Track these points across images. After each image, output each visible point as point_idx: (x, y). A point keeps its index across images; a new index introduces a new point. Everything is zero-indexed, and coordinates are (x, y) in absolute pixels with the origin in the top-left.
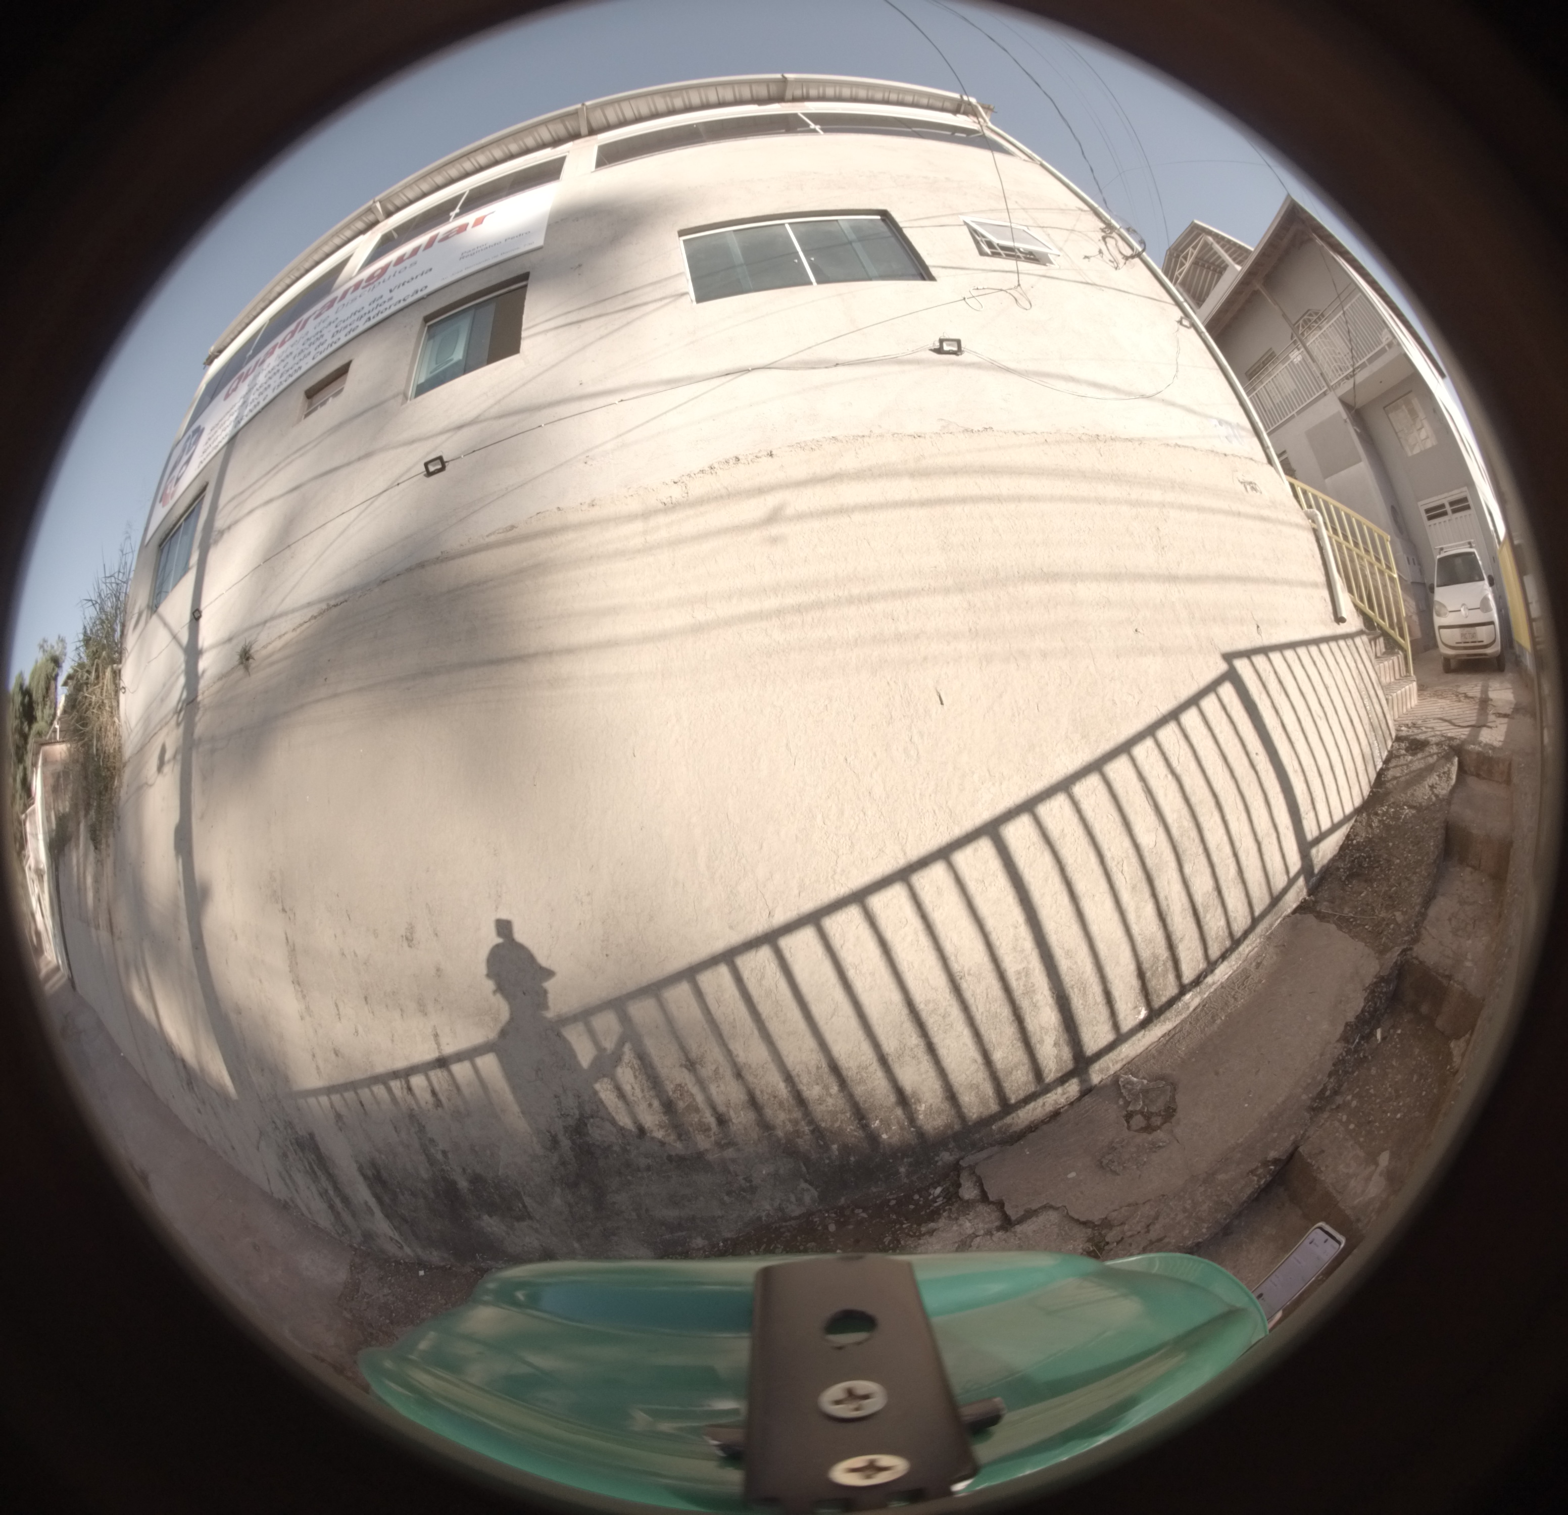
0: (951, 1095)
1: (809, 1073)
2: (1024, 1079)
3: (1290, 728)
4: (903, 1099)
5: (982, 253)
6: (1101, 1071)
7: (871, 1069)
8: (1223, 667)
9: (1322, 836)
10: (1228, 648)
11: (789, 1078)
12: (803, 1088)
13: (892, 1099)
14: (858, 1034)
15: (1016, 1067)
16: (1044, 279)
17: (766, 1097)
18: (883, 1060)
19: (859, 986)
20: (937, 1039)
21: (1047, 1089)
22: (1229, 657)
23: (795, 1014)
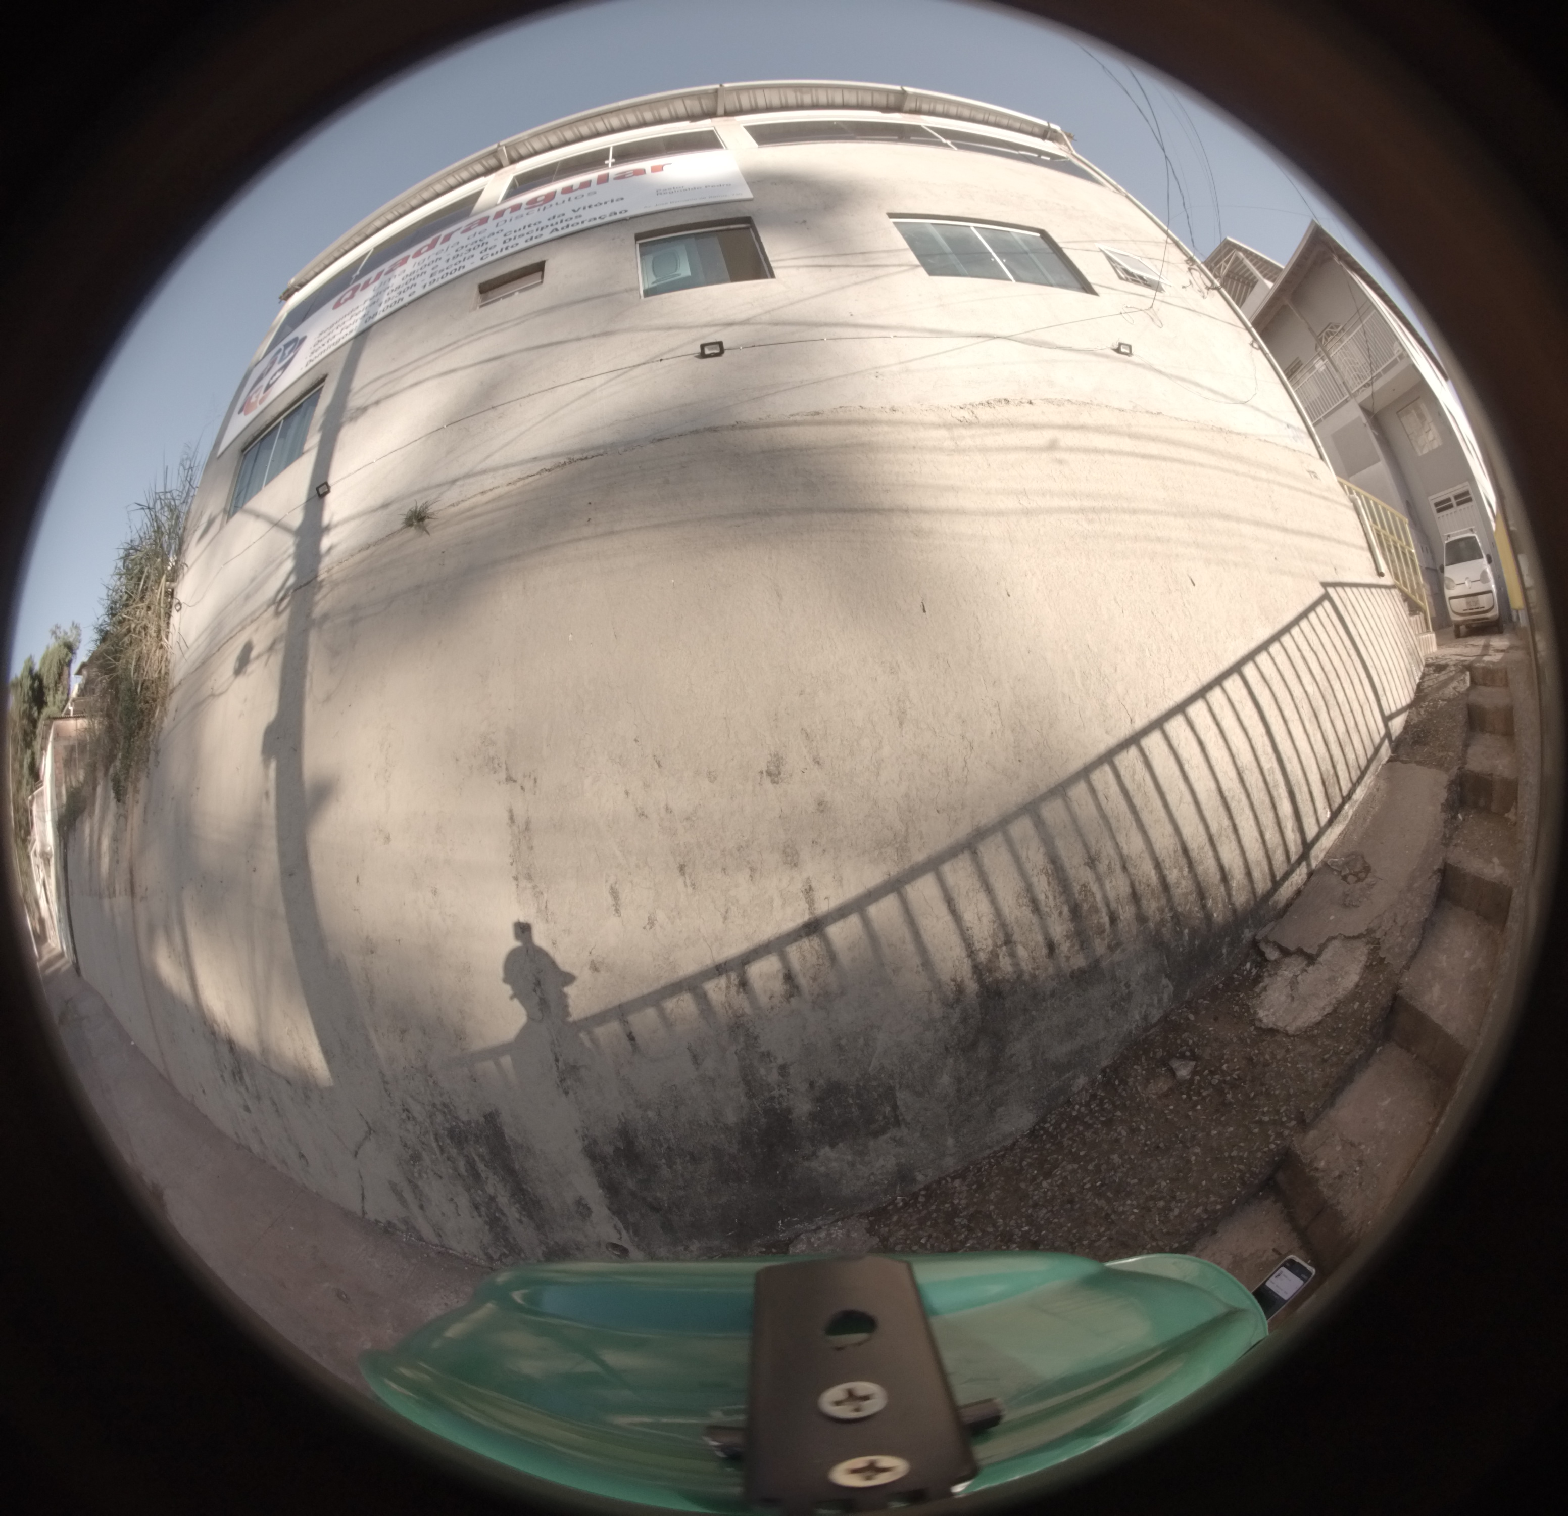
0: (1249, 874)
1: (1170, 857)
2: (1281, 858)
5: (1121, 278)
6: (1317, 856)
8: (1322, 590)
9: (1393, 715)
11: (1157, 866)
12: (1166, 872)
13: (1219, 876)
14: (1196, 818)
15: (1276, 847)
16: (1164, 304)
18: (1211, 840)
20: (1237, 820)
21: (1292, 870)
22: (1325, 585)
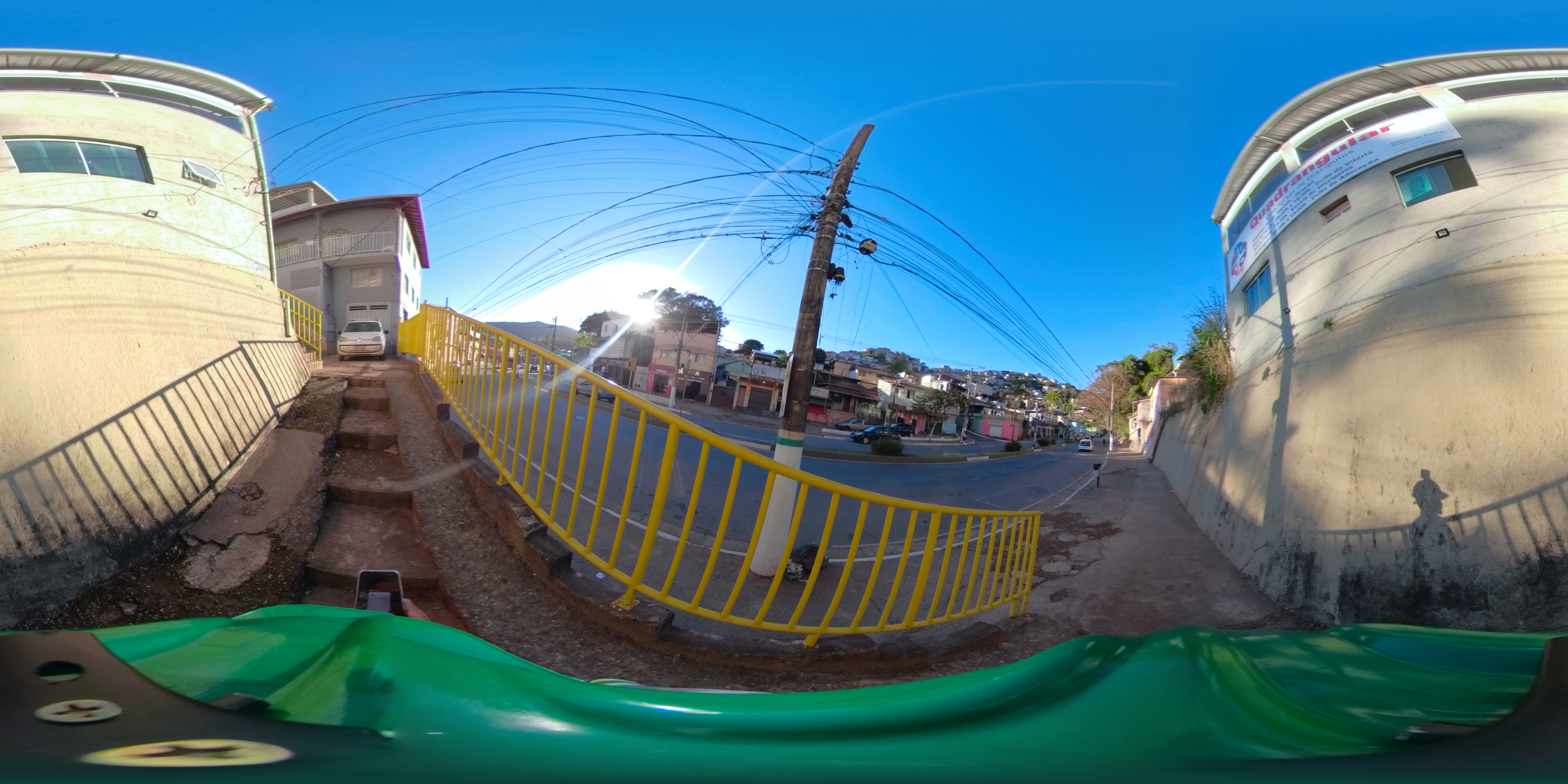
0: (166, 502)
1: (104, 499)
2: (192, 491)
3: (264, 368)
4: (147, 506)
6: (221, 486)
7: (130, 494)
8: (238, 346)
9: (280, 405)
10: (241, 340)
11: (95, 504)
12: (101, 507)
13: (142, 507)
14: (123, 478)
15: (187, 486)
17: (84, 515)
18: (134, 489)
19: (120, 456)
20: (154, 477)
21: (202, 495)
22: (241, 343)
23: (94, 472)
